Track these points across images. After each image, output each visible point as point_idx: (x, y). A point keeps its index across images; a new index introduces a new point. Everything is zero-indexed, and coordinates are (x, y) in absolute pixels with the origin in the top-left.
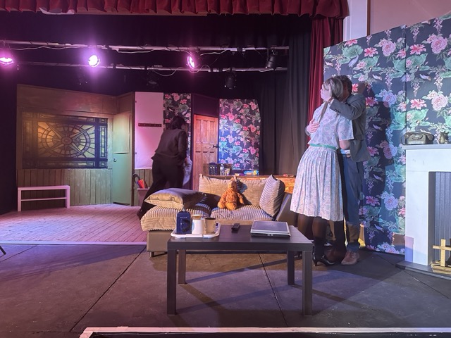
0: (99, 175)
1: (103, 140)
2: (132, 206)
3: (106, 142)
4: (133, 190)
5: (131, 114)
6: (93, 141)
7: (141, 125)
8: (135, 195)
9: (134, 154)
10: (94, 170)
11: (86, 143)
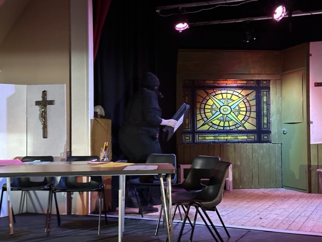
0: (262, 152)
1: (265, 107)
2: (309, 193)
3: (268, 110)
4: (310, 172)
5: (305, 71)
6: (254, 109)
7: (318, 85)
8: (313, 179)
9: (309, 123)
10: (256, 145)
11: (246, 111)
